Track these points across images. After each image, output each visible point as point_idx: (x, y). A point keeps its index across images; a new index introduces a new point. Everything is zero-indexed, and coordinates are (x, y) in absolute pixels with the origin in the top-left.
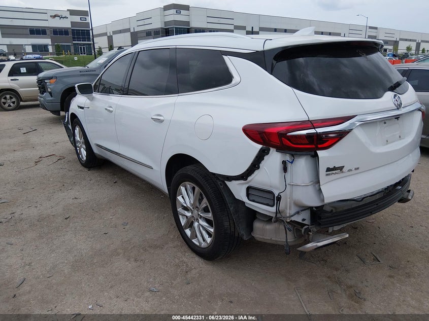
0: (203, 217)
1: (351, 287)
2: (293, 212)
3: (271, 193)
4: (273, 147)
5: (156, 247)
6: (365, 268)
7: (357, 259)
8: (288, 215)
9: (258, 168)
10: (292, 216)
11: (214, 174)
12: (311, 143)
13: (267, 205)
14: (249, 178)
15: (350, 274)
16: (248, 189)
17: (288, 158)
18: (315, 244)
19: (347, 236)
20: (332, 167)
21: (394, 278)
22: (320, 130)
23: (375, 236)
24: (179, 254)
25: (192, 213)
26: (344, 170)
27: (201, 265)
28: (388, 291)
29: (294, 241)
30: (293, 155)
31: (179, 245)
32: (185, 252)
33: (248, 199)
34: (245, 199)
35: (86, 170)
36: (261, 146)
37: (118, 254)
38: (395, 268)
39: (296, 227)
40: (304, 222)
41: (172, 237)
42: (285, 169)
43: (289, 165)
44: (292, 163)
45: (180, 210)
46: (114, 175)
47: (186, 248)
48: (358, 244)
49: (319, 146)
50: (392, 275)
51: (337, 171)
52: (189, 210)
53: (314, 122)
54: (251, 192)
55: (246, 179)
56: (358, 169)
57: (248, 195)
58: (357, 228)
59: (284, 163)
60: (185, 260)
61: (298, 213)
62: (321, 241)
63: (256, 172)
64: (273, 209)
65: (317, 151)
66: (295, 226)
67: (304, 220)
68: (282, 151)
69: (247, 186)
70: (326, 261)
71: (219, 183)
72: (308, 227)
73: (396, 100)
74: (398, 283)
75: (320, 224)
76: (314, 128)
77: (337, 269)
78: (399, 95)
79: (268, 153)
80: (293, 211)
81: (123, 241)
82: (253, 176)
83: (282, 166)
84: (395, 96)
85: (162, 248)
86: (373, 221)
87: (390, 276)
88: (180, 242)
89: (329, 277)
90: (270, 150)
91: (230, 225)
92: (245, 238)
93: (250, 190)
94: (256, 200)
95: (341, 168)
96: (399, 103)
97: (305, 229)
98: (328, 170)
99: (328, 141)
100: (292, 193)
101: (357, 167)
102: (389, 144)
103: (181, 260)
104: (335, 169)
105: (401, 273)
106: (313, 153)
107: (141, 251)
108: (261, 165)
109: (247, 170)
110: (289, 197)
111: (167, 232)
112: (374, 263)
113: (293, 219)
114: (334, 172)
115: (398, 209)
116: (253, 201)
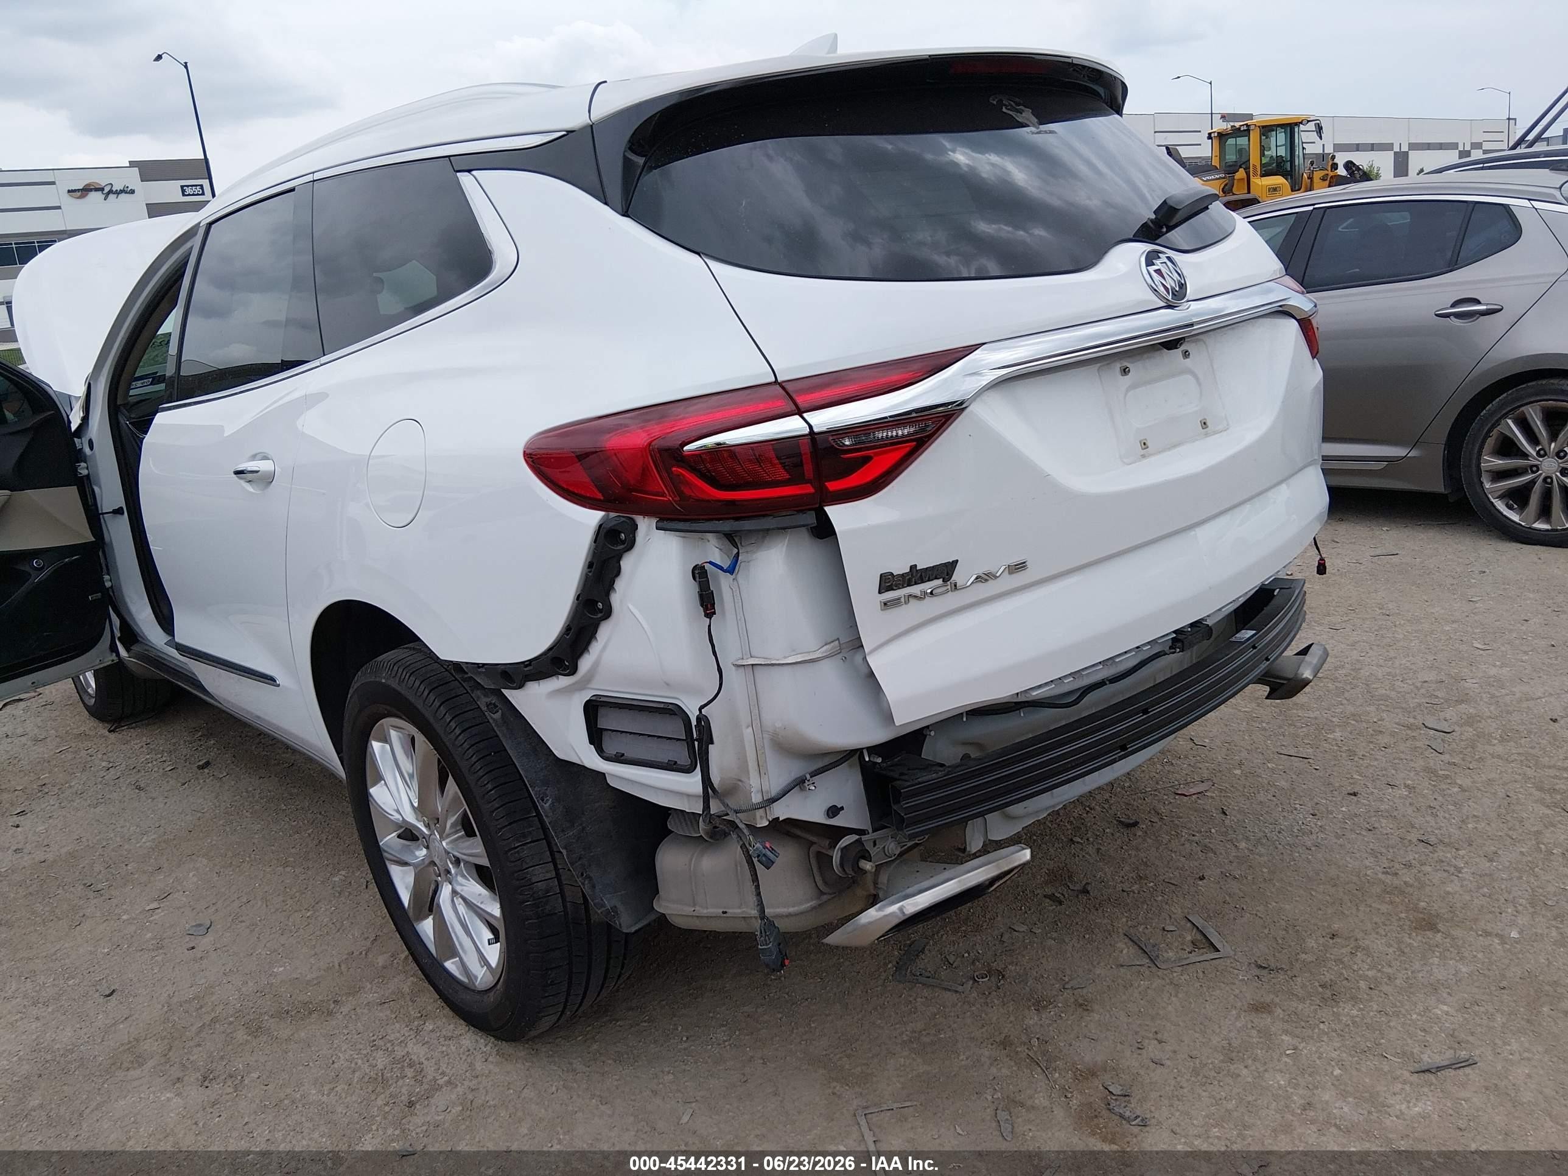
0: (466, 862)
1: (1092, 1073)
2: (776, 781)
3: (673, 711)
4: (645, 513)
5: (306, 1011)
6: (1158, 982)
7: (1126, 952)
8: (756, 798)
9: (607, 613)
10: (773, 800)
11: (458, 666)
12: (796, 475)
13: (671, 766)
14: (585, 663)
15: (1096, 1017)
16: (592, 709)
17: (713, 551)
18: (894, 908)
19: (1026, 855)
20: (900, 568)
21: (1269, 1012)
22: (824, 419)
23: (1206, 849)
24: (397, 1031)
25: (427, 847)
26: (957, 577)
27: (479, 1066)
28: (1245, 1072)
29: (813, 908)
30: (731, 538)
31: (406, 990)
32: (424, 1017)
33: (600, 751)
34: (591, 759)
35: (102, 729)
36: (599, 515)
37: (139, 1061)
38: (1278, 969)
39: (814, 849)
40: (837, 821)
41: (381, 960)
42: (707, 603)
43: (723, 586)
44: (731, 570)
45: (389, 840)
46: (208, 735)
47: (429, 999)
48: (1136, 887)
49: (832, 486)
50: (1268, 998)
51: (927, 587)
52: (418, 839)
53: (799, 385)
54: (607, 720)
55: (573, 670)
56: (1020, 567)
57: (596, 736)
58: (1135, 824)
59: (699, 573)
60: (417, 1051)
61: (799, 783)
62: (910, 891)
63: (605, 631)
64: (693, 782)
65: (828, 509)
66: (812, 843)
67: (833, 811)
68: (681, 525)
69: (587, 696)
70: (1001, 975)
71: (483, 702)
72: (858, 841)
73: (1158, 271)
74: (1286, 1032)
75: (901, 824)
76: (800, 413)
77: (1040, 1005)
78: (1171, 253)
79: (630, 544)
80: (777, 775)
81: (175, 1000)
82: (595, 648)
83: (693, 588)
84: (1151, 258)
85: (330, 1013)
86: (1201, 788)
87: (1260, 1008)
88: (408, 979)
89: (1005, 1043)
90: (635, 527)
91: (558, 876)
92: (628, 923)
93: (602, 711)
94: (629, 754)
95: (945, 571)
96: (1170, 283)
97: (844, 850)
98: (888, 582)
99: (867, 459)
100: (756, 702)
101: (1015, 560)
102: (1150, 455)
103: (400, 1052)
104: (916, 576)
105: (1303, 986)
106: (810, 518)
107: (241, 1035)
108: (615, 599)
109: (568, 629)
110: (744, 717)
111: (368, 943)
112: (1194, 958)
113: (783, 811)
114: (916, 589)
115: (1302, 732)
116: (619, 759)
